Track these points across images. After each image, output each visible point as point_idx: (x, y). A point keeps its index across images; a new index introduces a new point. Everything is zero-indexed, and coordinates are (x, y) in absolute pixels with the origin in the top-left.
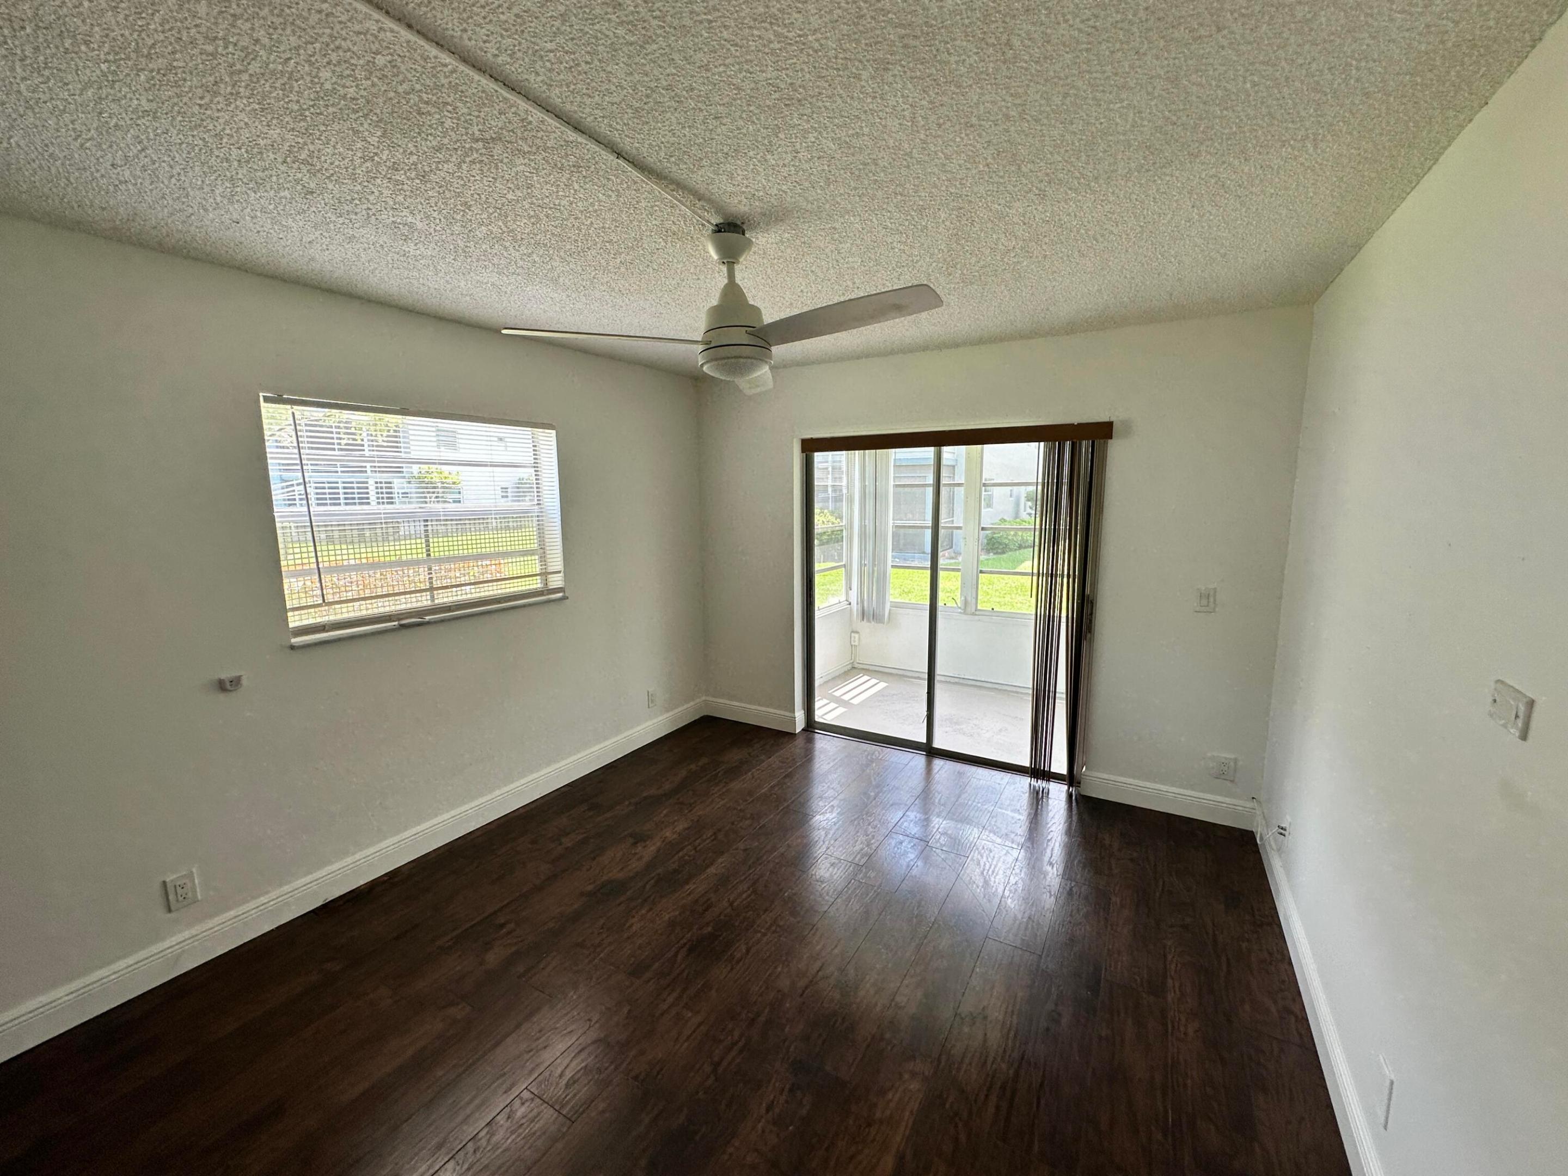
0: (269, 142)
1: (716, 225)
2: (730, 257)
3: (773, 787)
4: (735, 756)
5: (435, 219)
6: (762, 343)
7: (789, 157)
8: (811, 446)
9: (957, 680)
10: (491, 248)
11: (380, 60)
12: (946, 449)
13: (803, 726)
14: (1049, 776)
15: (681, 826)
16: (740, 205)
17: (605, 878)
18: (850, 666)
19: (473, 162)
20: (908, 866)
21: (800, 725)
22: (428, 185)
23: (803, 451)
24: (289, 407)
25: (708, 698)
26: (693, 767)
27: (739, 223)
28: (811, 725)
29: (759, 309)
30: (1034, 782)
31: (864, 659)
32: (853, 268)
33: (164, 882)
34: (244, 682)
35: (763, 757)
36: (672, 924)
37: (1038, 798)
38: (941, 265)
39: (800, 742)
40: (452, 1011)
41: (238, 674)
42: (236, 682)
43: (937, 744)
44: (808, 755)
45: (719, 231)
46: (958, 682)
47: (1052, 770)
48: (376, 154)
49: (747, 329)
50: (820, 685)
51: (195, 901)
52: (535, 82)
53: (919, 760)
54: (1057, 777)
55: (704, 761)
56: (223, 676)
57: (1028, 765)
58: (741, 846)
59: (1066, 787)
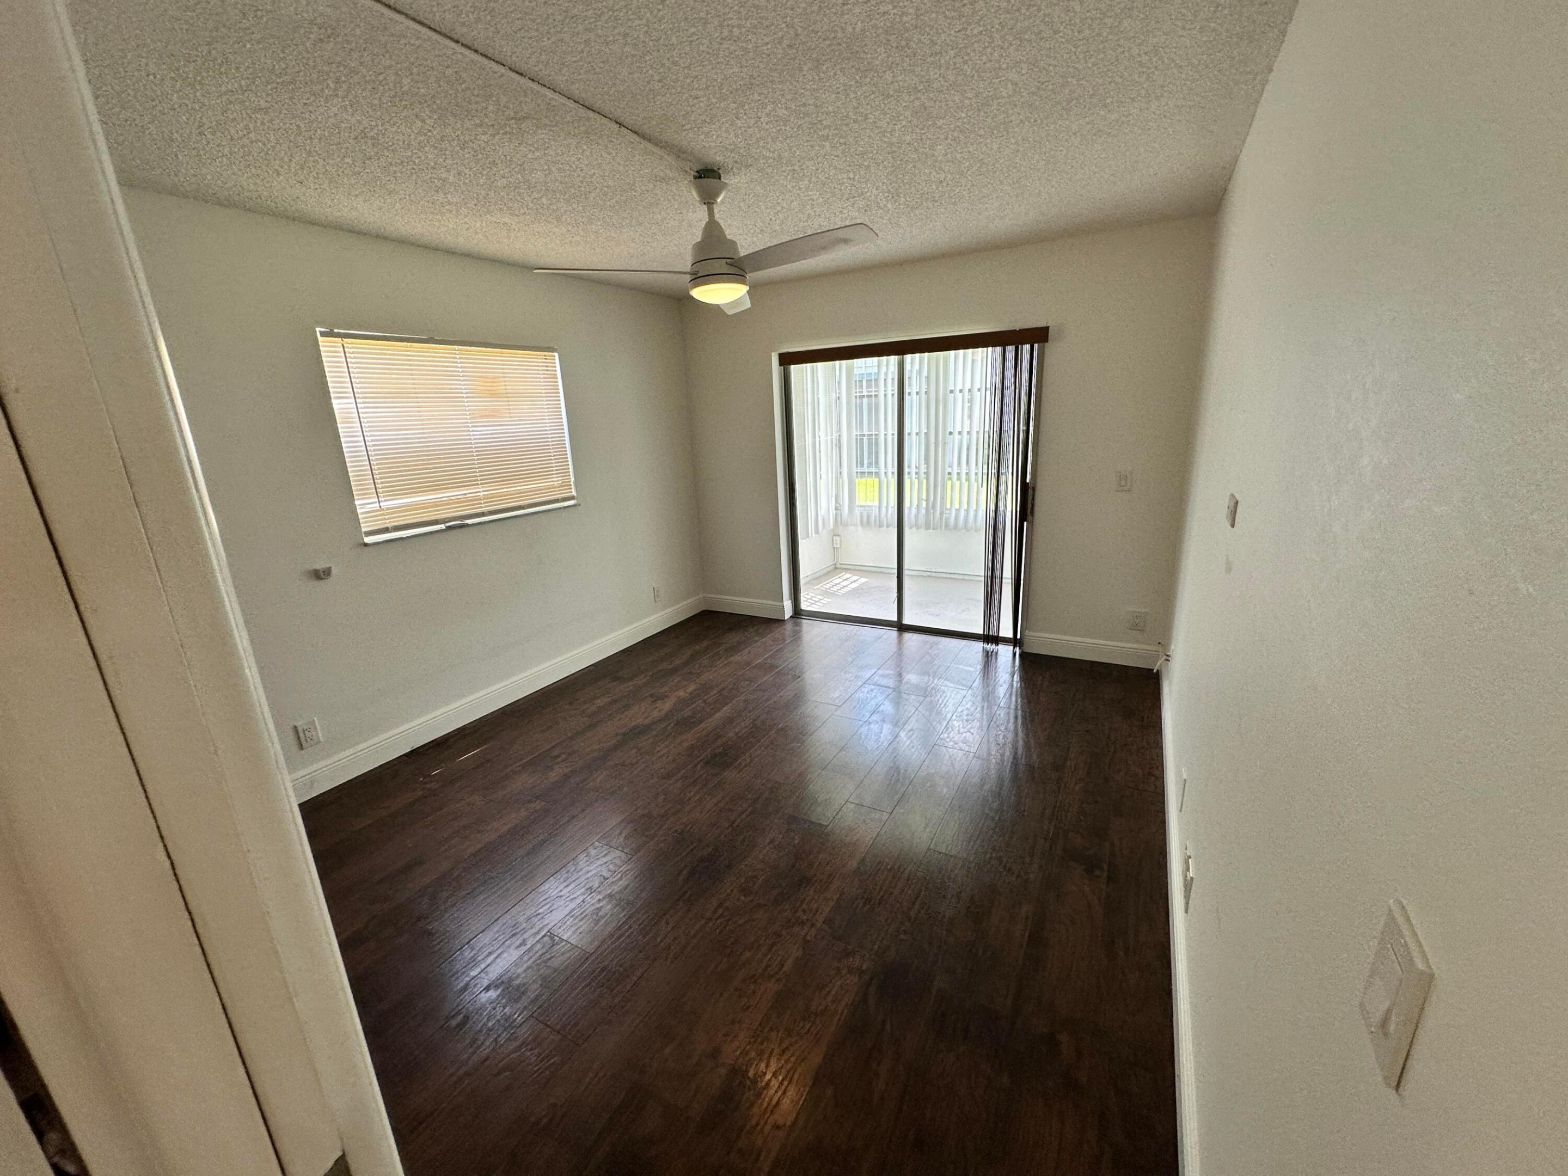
0: (348, 125)
1: (697, 172)
2: (708, 200)
3: (766, 659)
4: (733, 638)
5: (466, 174)
6: (741, 272)
7: (753, 122)
8: (787, 360)
9: (929, 574)
10: (508, 195)
11: (449, 71)
12: (908, 357)
13: (791, 614)
14: (996, 640)
15: (692, 688)
16: (716, 157)
17: (633, 724)
18: (833, 567)
19: (505, 133)
20: (876, 705)
21: (788, 613)
22: (466, 150)
23: (780, 365)
24: (339, 340)
25: (705, 595)
26: (697, 647)
27: (715, 169)
28: (798, 613)
29: (734, 242)
30: (985, 646)
31: (844, 560)
32: (813, 200)
33: (295, 727)
34: (334, 571)
35: (756, 638)
36: (692, 748)
37: (989, 657)
38: (886, 194)
39: (789, 627)
40: (532, 805)
41: (328, 566)
42: (327, 572)
43: (907, 621)
44: (797, 635)
45: (700, 177)
46: (929, 576)
47: (1001, 635)
48: (430, 131)
49: (728, 260)
50: (806, 583)
51: (319, 742)
52: (560, 80)
53: (893, 633)
54: (1005, 641)
55: (705, 643)
56: (318, 567)
57: (981, 632)
58: (742, 697)
59: (1012, 647)
